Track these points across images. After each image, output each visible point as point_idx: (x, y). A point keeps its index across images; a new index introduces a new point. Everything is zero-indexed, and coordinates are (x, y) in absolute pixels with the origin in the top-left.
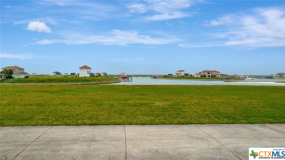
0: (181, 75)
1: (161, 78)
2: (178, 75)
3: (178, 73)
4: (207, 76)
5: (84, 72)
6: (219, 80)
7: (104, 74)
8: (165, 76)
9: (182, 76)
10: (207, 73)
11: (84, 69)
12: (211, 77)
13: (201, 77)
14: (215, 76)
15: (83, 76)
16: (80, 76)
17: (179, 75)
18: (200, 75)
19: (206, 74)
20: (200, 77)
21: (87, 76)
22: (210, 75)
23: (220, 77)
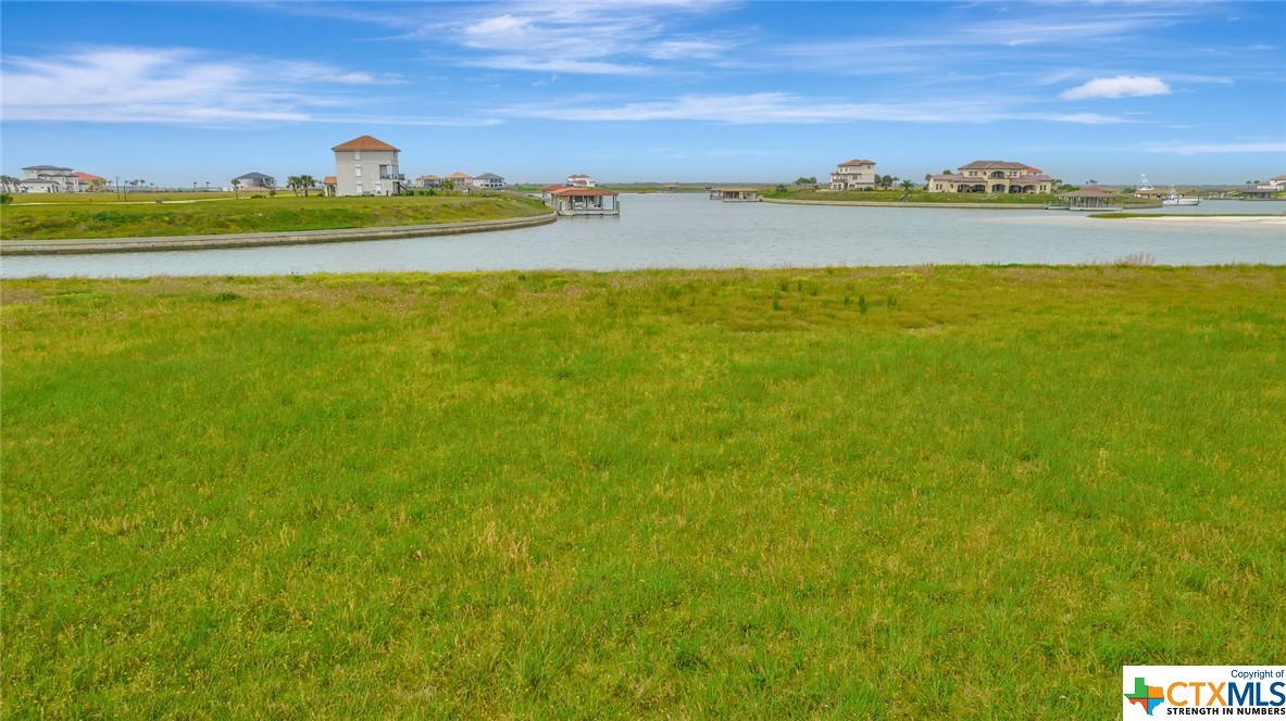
0: (859, 181)
1: (761, 197)
2: (846, 185)
3: (844, 175)
4: (989, 190)
5: (358, 173)
6: (1049, 206)
7: (489, 182)
8: (781, 186)
9: (864, 187)
10: (989, 173)
11: (357, 156)
12: (1007, 191)
13: (959, 191)
14: (1026, 188)
15: (360, 191)
16: (339, 193)
17: (851, 181)
18: (956, 185)
19: (985, 178)
20: (954, 190)
21: (378, 189)
22: (1006, 183)
23: (1048, 191)
